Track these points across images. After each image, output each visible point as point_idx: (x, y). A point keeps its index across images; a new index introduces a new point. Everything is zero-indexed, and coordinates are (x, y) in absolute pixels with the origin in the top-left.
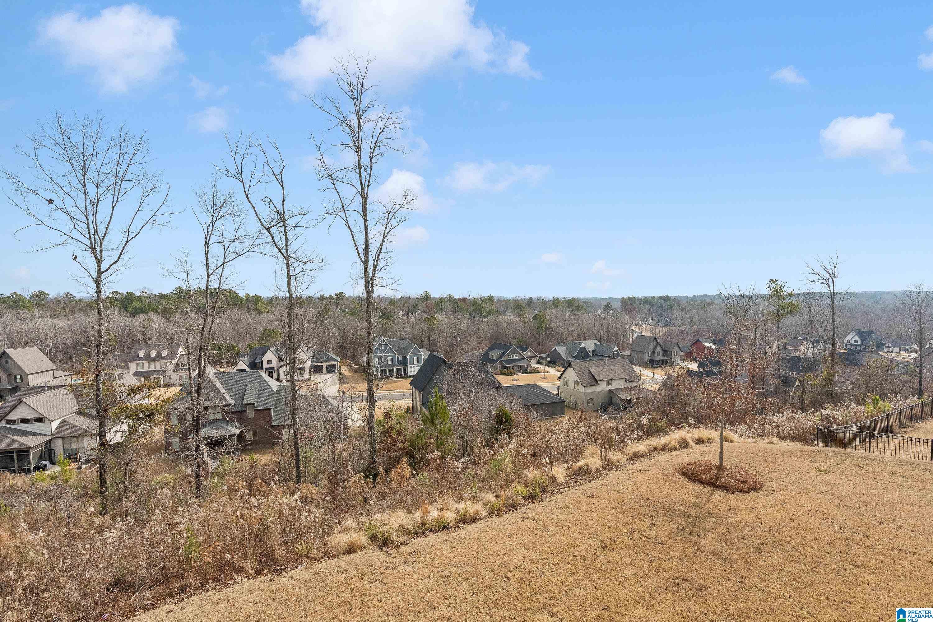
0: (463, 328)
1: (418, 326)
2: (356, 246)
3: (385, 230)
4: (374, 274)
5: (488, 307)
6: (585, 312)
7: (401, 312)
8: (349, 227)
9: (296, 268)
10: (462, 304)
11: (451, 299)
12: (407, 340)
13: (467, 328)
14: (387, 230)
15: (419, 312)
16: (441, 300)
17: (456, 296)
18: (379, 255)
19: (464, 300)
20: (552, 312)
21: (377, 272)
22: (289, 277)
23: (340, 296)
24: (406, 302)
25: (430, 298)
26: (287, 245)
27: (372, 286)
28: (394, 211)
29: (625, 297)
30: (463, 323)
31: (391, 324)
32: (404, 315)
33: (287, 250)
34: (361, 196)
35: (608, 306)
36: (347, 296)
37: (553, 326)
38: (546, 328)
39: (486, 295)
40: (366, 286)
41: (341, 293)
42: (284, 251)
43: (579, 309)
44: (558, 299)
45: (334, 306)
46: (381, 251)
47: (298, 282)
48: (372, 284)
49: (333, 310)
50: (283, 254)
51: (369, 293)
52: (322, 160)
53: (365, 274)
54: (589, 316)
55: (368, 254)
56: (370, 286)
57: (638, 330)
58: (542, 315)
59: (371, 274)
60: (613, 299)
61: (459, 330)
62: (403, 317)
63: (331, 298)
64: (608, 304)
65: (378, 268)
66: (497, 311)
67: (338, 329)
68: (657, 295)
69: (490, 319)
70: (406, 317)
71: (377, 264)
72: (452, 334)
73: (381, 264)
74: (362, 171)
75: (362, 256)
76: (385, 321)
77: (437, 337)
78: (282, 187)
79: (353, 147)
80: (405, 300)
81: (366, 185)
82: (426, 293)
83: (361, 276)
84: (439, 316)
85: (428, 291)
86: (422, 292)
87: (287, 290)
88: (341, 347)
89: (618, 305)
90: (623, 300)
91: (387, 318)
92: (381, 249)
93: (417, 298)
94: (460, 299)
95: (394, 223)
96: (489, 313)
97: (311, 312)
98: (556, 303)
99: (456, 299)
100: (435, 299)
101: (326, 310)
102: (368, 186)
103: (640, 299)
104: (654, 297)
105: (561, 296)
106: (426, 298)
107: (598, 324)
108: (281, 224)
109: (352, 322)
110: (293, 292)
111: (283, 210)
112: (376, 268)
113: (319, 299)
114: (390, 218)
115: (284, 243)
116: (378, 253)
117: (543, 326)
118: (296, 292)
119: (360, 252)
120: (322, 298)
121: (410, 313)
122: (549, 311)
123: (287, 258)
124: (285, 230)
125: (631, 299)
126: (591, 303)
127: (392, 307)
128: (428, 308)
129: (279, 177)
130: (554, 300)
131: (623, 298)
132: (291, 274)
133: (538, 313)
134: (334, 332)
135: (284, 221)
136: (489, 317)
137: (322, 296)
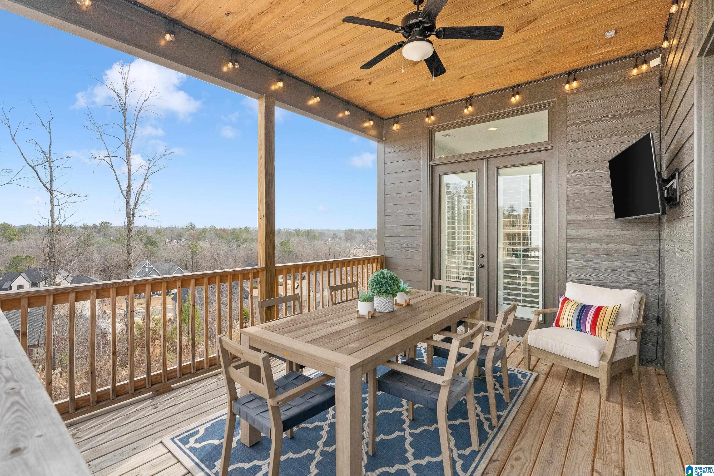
0: (223, 252)
1: (182, 251)
2: (119, 184)
3: (147, 174)
4: (135, 207)
5: (244, 235)
6: (319, 240)
7: (167, 240)
8: (113, 170)
9: (59, 199)
10: (222, 233)
11: (213, 229)
12: (171, 264)
13: (227, 253)
14: (148, 174)
15: (183, 240)
16: (204, 230)
17: (218, 227)
18: (140, 192)
19: (224, 230)
20: (294, 240)
21: (137, 206)
22: (52, 207)
23: (105, 226)
24: (172, 231)
25: (195, 228)
26: (51, 181)
27: (133, 216)
28: (155, 160)
29: (347, 229)
30: (223, 249)
31: (156, 249)
32: (170, 242)
33: (51, 185)
34: (126, 147)
35: (335, 236)
36: (112, 225)
37: (296, 250)
38: (290, 252)
39: (243, 227)
40: (128, 217)
41: (107, 223)
42: (48, 186)
43: (314, 237)
44: (299, 230)
45: (98, 235)
46: (142, 189)
47: (61, 211)
48: (133, 215)
49: (97, 238)
50: (47, 188)
51: (130, 222)
52: (90, 115)
53: (127, 207)
54: (321, 243)
55: (130, 191)
56: (131, 216)
57: (354, 252)
58: (287, 242)
59: (132, 207)
60: (339, 231)
61: (219, 254)
62: (169, 244)
63: (94, 226)
64: (335, 234)
65: (139, 202)
66: (252, 239)
67: (101, 254)
68: (368, 228)
69: (247, 245)
70: (171, 244)
71: (138, 199)
72: (213, 258)
73: (141, 199)
74: (128, 127)
75: (125, 193)
76: (149, 247)
77: (200, 260)
78: (50, 133)
79: (119, 109)
80: (171, 230)
81: (131, 139)
82: (191, 224)
83: (123, 208)
84: (202, 243)
85: (193, 222)
86: (187, 223)
87: (50, 218)
88: (104, 271)
89: (342, 235)
90: (346, 231)
91: (152, 245)
92: (142, 188)
93: (182, 228)
94: (221, 230)
95: (154, 169)
96: (246, 240)
97: (73, 240)
98: (298, 233)
99: (217, 229)
100: (198, 229)
101: (89, 237)
102: (132, 139)
103: (357, 231)
104: (366, 229)
105: (302, 228)
106: (191, 228)
107: (328, 248)
108: (47, 164)
109: (117, 249)
110: (55, 220)
111: (50, 152)
112: (137, 202)
113: (81, 227)
114: (151, 165)
115: (49, 179)
116: (139, 191)
117: (288, 250)
118: (59, 219)
119: (123, 190)
120: (85, 227)
121: (175, 241)
122: (292, 239)
123: (51, 192)
124: (51, 168)
125: (351, 231)
126: (324, 233)
127: (158, 236)
128: (192, 236)
129: (47, 125)
130: (296, 230)
131: (345, 230)
132: (55, 204)
133: (284, 240)
134: (97, 258)
135: (50, 161)
136: (245, 244)
137: (85, 225)
